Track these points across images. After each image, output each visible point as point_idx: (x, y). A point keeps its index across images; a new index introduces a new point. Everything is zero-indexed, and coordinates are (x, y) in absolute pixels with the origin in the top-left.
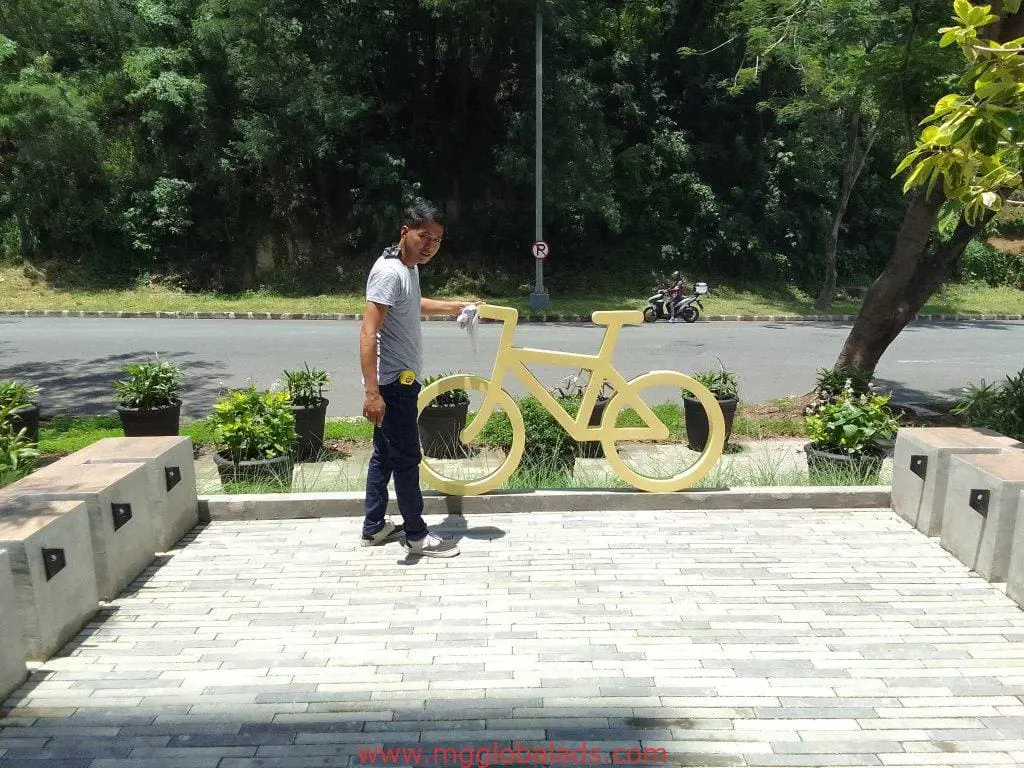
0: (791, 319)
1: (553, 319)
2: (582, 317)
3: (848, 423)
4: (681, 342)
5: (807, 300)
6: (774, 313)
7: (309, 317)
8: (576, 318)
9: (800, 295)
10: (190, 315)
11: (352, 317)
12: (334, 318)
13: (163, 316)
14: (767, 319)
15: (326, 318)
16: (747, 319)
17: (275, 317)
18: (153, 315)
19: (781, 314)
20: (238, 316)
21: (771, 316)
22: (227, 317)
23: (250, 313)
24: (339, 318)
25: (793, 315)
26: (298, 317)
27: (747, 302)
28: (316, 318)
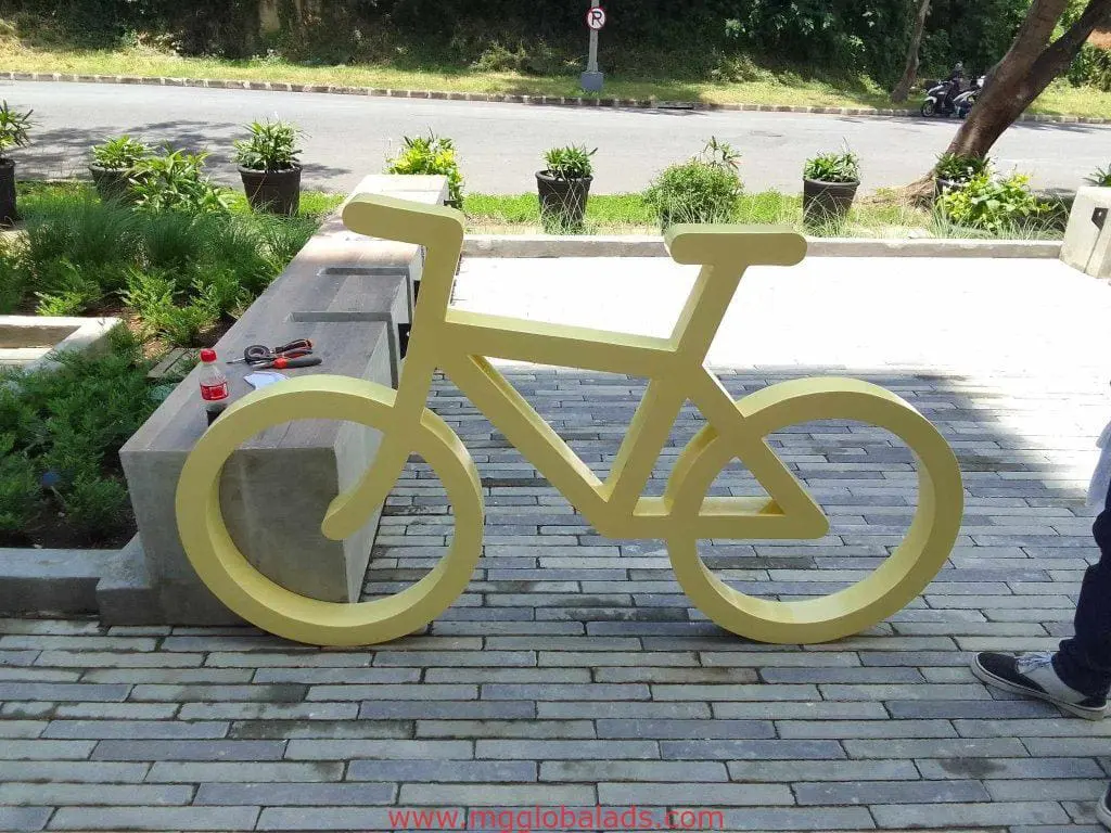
0: (864, 112)
1: (608, 103)
2: (639, 103)
3: (990, 199)
4: (757, 133)
5: (880, 92)
6: (848, 104)
7: (335, 91)
8: (632, 103)
9: (871, 86)
10: (199, 83)
11: (383, 92)
12: (363, 92)
13: (169, 83)
14: (839, 112)
15: (354, 92)
16: (818, 111)
17: (297, 89)
18: (156, 81)
19: (855, 107)
20: (255, 86)
21: (843, 109)
22: (241, 86)
23: (268, 84)
24: (369, 92)
25: (867, 108)
26: (324, 90)
27: (816, 92)
28: (343, 91)
